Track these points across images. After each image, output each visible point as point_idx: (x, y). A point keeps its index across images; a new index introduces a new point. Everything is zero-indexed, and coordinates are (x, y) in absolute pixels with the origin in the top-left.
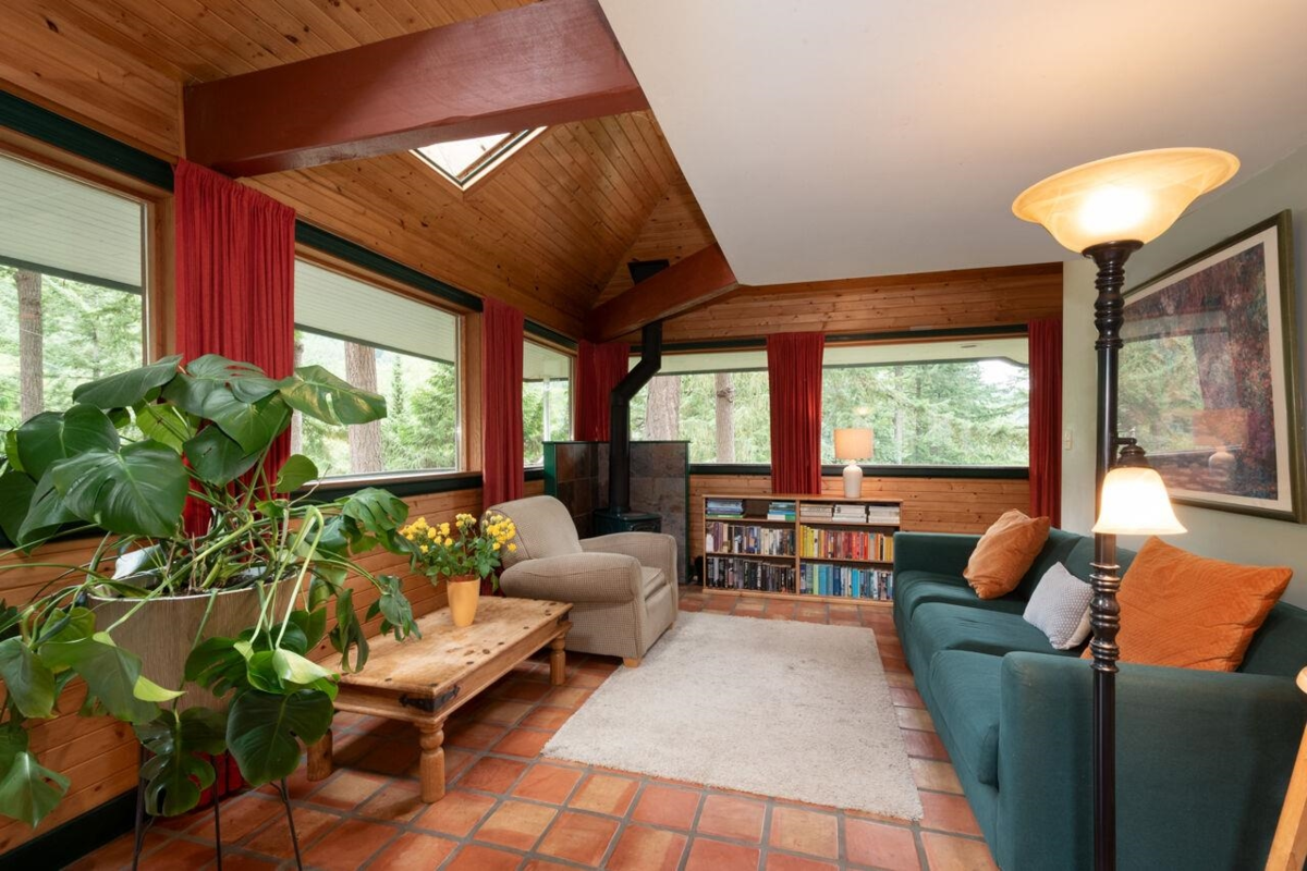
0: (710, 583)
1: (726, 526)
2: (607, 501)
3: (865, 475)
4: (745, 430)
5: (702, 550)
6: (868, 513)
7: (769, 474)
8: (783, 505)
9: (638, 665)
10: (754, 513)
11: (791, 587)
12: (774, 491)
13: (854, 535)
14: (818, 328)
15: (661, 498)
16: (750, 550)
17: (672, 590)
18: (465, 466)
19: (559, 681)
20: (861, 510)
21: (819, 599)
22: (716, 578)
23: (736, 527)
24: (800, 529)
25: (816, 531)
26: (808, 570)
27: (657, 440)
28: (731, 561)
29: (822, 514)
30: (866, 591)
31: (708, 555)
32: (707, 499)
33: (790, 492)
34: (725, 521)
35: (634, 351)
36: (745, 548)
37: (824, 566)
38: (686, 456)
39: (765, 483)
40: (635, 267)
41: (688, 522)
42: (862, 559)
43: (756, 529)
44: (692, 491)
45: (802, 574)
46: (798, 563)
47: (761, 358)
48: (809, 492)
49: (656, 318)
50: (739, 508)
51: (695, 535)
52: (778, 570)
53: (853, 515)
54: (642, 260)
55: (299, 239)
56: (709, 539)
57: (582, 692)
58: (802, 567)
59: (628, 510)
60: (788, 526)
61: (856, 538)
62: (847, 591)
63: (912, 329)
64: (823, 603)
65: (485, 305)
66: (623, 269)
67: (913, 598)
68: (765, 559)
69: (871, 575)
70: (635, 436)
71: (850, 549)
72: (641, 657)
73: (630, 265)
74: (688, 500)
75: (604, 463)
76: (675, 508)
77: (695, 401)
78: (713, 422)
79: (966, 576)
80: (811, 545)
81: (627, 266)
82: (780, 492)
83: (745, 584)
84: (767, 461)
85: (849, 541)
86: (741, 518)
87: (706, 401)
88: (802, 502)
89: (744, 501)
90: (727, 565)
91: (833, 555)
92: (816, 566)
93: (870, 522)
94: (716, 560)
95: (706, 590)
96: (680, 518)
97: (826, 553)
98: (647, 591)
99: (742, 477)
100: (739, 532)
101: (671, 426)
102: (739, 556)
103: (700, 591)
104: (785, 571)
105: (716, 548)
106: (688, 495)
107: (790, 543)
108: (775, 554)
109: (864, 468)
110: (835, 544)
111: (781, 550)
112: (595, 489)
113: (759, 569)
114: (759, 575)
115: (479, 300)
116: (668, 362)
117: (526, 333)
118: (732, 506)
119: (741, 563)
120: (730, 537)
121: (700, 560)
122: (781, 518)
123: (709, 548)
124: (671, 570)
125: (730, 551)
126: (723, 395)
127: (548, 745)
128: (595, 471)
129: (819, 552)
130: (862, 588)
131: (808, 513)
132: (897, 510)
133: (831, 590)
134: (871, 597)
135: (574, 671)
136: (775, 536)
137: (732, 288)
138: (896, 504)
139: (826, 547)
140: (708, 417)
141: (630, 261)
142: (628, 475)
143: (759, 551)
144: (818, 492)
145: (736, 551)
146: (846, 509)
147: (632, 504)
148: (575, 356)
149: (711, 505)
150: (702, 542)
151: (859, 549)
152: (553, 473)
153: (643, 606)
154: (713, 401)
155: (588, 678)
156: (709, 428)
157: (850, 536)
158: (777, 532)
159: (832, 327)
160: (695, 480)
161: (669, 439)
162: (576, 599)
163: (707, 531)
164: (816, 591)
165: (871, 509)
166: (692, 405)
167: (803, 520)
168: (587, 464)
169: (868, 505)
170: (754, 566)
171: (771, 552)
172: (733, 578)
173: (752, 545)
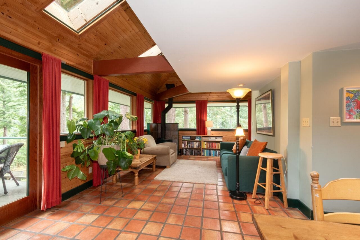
0: (183, 154)
1: (187, 142)
2: (160, 137)
3: (212, 131)
4: (191, 120)
5: (181, 147)
6: (216, 139)
7: (196, 131)
8: (199, 137)
9: (170, 167)
10: (193, 139)
11: (200, 155)
12: (197, 134)
13: (213, 143)
14: (206, 99)
15: (172, 136)
16: (192, 147)
17: (176, 154)
18: (132, 128)
19: (154, 170)
20: (215, 138)
21: (206, 157)
22: (184, 153)
23: (189, 142)
24: (202, 142)
25: (206, 143)
26: (204, 151)
27: (170, 123)
28: (188, 149)
29: (207, 139)
30: (216, 155)
31: (183, 148)
32: (183, 136)
33: (201, 134)
34: (186, 141)
35: (167, 103)
36: (191, 146)
37: (207, 150)
38: (178, 126)
39: (195, 132)
40: (167, 85)
41: (178, 141)
42: (215, 148)
43: (193, 142)
44: (179, 134)
45: (203, 152)
46: (202, 149)
47: (194, 105)
48: (204, 134)
49: (172, 97)
50: (190, 138)
51: (180, 144)
52: (198, 151)
53: (213, 139)
54: (169, 84)
55: (109, 86)
56: (183, 145)
57: (159, 172)
58: (203, 150)
59: (165, 138)
60: (200, 142)
61: (214, 144)
62: (212, 155)
63: (226, 100)
64: (207, 158)
65: (137, 95)
66: (164, 86)
67: (222, 153)
68: (195, 149)
69: (217, 151)
70: (166, 122)
71: (212, 146)
72: (170, 166)
73: (166, 85)
74: (178, 136)
75: (160, 128)
76: (175, 138)
77: (178, 113)
78: (183, 118)
79: (232, 150)
80: (205, 145)
81: (165, 85)
82: (198, 134)
83: (191, 154)
84: (196, 128)
85: (212, 145)
86: (190, 140)
87: (181, 113)
88: (203, 136)
89: (190, 136)
90: (187, 150)
91: (209, 148)
92: (206, 150)
93: (217, 140)
94: (184, 149)
95: (182, 156)
96: (177, 140)
97: (208, 147)
98: (171, 153)
99: (190, 131)
100: (189, 143)
101: (173, 120)
102: (189, 148)
103: (181, 156)
104: (199, 151)
105: (184, 147)
106: (178, 135)
107: (200, 145)
108: (197, 148)
109: (212, 129)
110: (209, 145)
111: (198, 147)
112: (158, 134)
113: (194, 151)
114: (194, 152)
115: (136, 94)
116: (174, 105)
117: (144, 100)
118: (188, 138)
119: (190, 150)
120: (187, 144)
121: (181, 150)
122: (198, 140)
123: (183, 146)
124: (175, 150)
125: (187, 147)
126: (186, 112)
127: (155, 178)
128: (157, 130)
129: (206, 147)
130: (215, 154)
131: (204, 139)
132: (222, 138)
133: (209, 155)
134: (217, 156)
135: (157, 169)
136: (197, 144)
137: (188, 93)
138: (222, 137)
139: (208, 146)
140: (182, 117)
141: (166, 84)
142: (165, 131)
143: (194, 147)
144: (206, 134)
145: (189, 147)
146: (212, 138)
147: (166, 137)
148: (153, 104)
149: (184, 137)
150: (181, 145)
151: (214, 146)
152: (149, 130)
153: (171, 156)
154: (183, 113)
155: (160, 170)
156: (182, 120)
157: (212, 143)
158: (198, 143)
159: (209, 99)
160: (180, 132)
161: (173, 123)
162: (157, 155)
163: (183, 143)
164: (205, 155)
165: (217, 138)
166: (177, 114)
167: (203, 140)
168: (156, 128)
169: (216, 137)
170: (193, 150)
171: (196, 147)
172: (188, 153)
173: (192, 146)
